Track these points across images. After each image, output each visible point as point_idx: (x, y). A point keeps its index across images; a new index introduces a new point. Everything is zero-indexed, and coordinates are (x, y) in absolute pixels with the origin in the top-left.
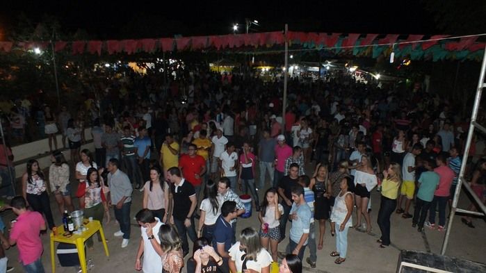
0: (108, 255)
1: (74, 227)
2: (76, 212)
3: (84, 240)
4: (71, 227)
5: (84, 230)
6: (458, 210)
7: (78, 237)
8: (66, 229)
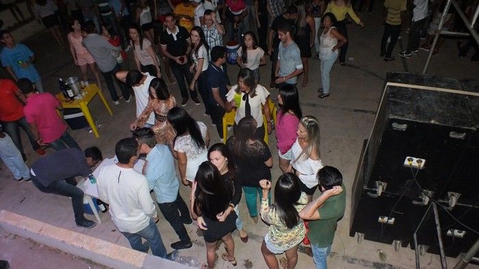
0: (112, 114)
1: (74, 93)
2: (71, 78)
3: (87, 103)
4: (70, 93)
5: (84, 94)
6: (443, 32)
7: (80, 101)
8: (67, 96)
